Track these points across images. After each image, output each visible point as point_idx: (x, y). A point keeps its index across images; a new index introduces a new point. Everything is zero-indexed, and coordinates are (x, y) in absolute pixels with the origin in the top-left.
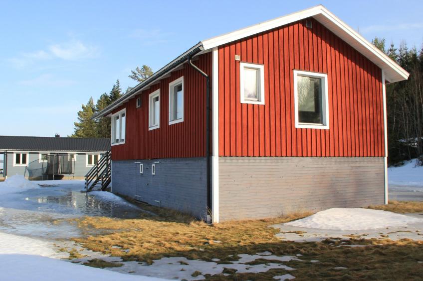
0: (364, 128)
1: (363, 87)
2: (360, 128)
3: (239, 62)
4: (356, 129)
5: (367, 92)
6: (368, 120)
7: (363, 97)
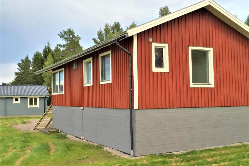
0: (240, 85)
1: (239, 56)
2: (237, 85)
3: (152, 43)
4: (234, 86)
5: (242, 59)
6: (242, 79)
7: (239, 63)
